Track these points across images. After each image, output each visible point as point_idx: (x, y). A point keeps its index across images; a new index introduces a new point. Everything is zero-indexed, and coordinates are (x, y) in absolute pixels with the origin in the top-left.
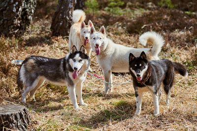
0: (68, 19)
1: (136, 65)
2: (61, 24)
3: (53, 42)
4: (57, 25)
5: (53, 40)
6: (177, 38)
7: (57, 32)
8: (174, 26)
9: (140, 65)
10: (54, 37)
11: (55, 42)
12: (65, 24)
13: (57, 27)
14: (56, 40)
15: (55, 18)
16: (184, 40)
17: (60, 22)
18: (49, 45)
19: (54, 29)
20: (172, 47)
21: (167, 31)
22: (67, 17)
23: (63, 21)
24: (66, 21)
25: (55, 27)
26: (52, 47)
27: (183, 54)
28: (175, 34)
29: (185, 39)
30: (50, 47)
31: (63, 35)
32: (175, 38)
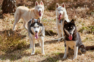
0: (13, 2)
1: (68, 28)
2: (8, 5)
3: (5, 17)
4: (6, 7)
5: (4, 16)
6: (80, 12)
7: (6, 10)
8: (77, 5)
9: (71, 27)
10: (5, 14)
11: (6, 17)
12: (11, 6)
13: (6, 8)
14: (6, 16)
15: (5, 2)
16: (84, 13)
17: (8, 4)
18: (2, 19)
19: (4, 9)
20: (78, 17)
21: (73, 8)
22: (12, 1)
23: (10, 4)
24: (12, 4)
25: (5, 8)
26: (4, 20)
27: (87, 22)
28: (78, 10)
29: (86, 13)
30: (2, 20)
31: (10, 13)
32: (78, 12)
